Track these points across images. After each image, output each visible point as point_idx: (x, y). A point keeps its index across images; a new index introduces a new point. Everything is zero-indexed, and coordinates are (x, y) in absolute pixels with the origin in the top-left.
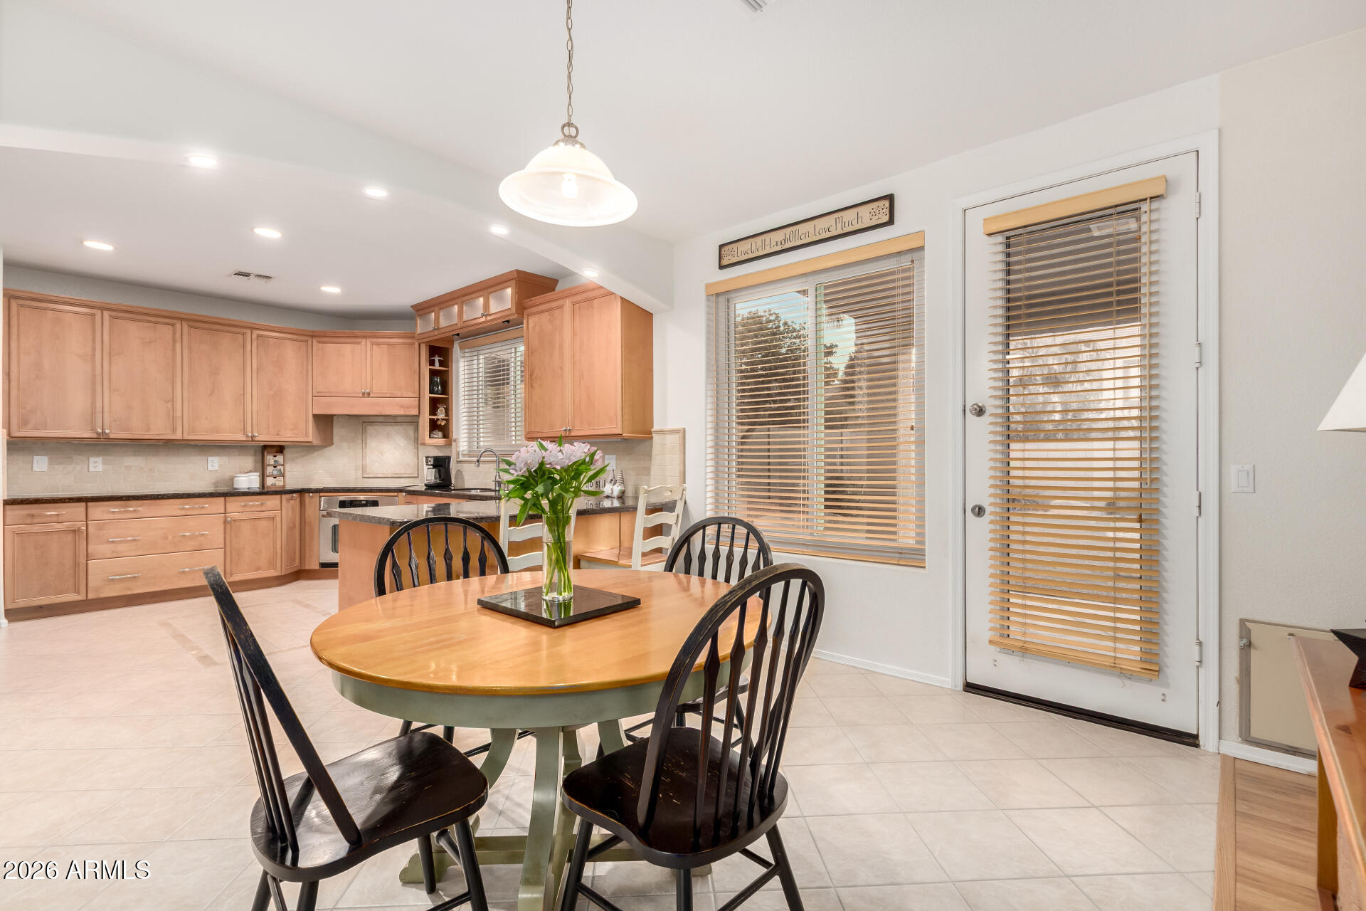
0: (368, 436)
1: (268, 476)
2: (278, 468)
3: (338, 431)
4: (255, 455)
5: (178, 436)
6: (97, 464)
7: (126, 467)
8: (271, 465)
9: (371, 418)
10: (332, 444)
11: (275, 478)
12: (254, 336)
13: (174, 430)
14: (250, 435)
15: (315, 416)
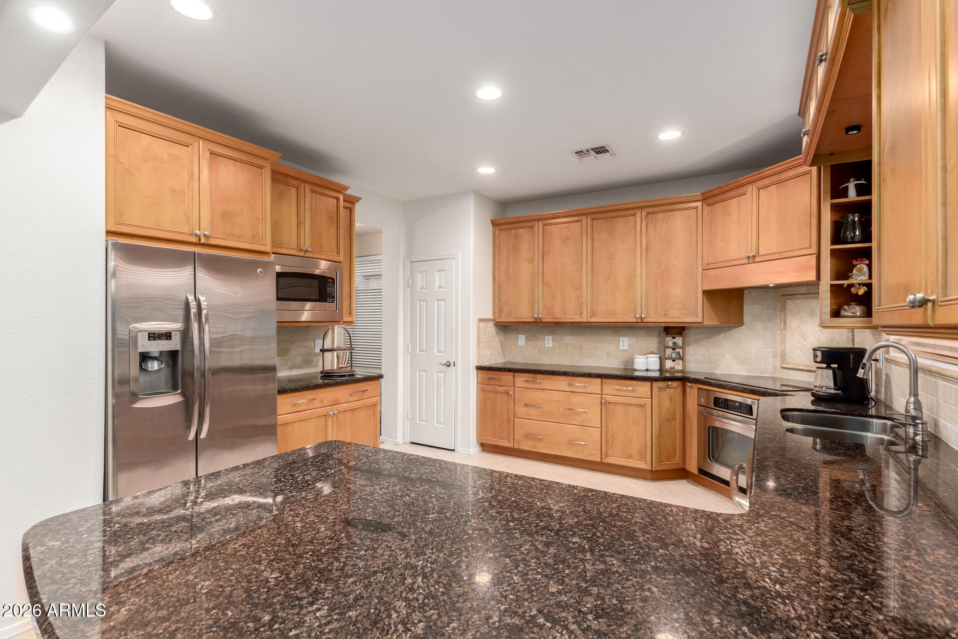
0: (787, 312)
1: (666, 359)
2: (677, 350)
3: (749, 309)
4: (659, 336)
5: (584, 320)
6: (549, 341)
7: (566, 344)
8: (670, 347)
9: (790, 289)
10: (740, 323)
11: (674, 361)
12: (644, 214)
13: (581, 314)
14: (638, 316)
15: (704, 292)
